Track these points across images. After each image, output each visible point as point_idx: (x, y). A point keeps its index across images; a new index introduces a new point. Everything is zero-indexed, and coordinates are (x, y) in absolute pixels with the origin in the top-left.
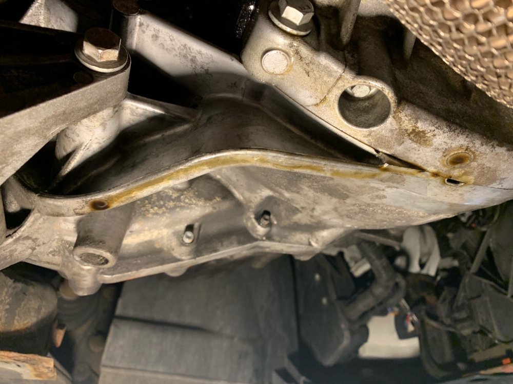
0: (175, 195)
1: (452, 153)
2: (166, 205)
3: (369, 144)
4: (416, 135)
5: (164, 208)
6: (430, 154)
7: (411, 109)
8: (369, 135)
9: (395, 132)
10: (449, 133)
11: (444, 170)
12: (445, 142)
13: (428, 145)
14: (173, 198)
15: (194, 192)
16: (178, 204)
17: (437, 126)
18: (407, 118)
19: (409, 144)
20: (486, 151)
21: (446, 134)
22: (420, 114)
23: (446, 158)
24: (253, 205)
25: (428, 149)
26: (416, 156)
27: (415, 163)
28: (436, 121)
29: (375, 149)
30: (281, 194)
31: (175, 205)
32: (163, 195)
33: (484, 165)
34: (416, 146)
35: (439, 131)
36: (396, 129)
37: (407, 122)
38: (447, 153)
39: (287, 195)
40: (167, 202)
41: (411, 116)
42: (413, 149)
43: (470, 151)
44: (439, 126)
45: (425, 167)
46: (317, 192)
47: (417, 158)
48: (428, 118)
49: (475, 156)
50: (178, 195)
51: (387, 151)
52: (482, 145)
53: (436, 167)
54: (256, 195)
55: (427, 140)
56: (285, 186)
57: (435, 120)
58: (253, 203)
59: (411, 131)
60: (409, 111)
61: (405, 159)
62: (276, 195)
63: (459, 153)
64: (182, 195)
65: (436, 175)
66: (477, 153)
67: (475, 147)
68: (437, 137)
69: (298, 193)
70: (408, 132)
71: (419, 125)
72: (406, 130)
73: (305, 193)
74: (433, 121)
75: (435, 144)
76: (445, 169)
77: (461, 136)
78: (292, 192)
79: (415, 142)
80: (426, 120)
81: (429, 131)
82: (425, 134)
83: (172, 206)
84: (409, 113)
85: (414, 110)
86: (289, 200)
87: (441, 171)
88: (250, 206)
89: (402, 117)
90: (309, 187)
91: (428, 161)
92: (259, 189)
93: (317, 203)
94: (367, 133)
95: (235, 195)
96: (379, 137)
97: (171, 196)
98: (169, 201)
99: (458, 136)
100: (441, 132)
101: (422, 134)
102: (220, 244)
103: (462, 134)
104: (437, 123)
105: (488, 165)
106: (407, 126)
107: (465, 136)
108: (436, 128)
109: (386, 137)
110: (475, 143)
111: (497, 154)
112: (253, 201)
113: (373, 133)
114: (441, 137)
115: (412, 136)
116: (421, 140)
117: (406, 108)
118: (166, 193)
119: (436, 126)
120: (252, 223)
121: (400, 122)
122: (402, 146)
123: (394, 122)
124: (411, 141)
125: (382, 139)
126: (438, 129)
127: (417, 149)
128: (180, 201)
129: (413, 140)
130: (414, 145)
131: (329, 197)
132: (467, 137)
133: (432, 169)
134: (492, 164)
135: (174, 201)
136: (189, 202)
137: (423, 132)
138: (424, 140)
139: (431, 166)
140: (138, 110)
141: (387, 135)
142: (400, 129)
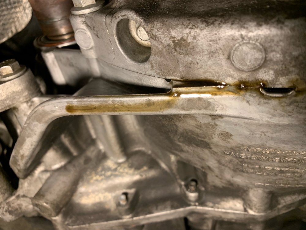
2: (106, 174)
3: (158, 76)
4: (180, 46)
6: (211, 62)
7: (160, 22)
8: (153, 66)
9: (164, 53)
10: (207, 28)
12: (211, 41)
13: (199, 52)
15: (129, 164)
16: (114, 173)
18: (160, 33)
19: (183, 59)
21: (205, 30)
25: (205, 58)
26: (201, 71)
28: (188, 22)
29: (165, 79)
35: (196, 30)
36: (163, 49)
37: (162, 36)
41: (162, 28)
42: (191, 64)
44: (193, 25)
48: (178, 22)
55: (193, 47)
57: (186, 22)
59: (173, 44)
68: (198, 37)
70: (172, 47)
72: (169, 45)
75: (205, 48)
79: (186, 55)
80: (177, 25)
81: (186, 36)
82: (186, 41)
84: (159, 27)
89: (157, 34)
100: (198, 31)
101: (183, 42)
103: (225, 23)
104: (190, 23)
106: (166, 40)
108: (191, 28)
114: (202, 36)
115: (178, 49)
116: (189, 50)
119: (189, 27)
121: (159, 40)
122: (181, 65)
124: (182, 56)
126: (193, 28)
128: (116, 171)
129: (183, 53)
130: (189, 59)
135: (111, 171)
136: (122, 171)
137: (182, 39)
138: (191, 49)
139: (226, 76)
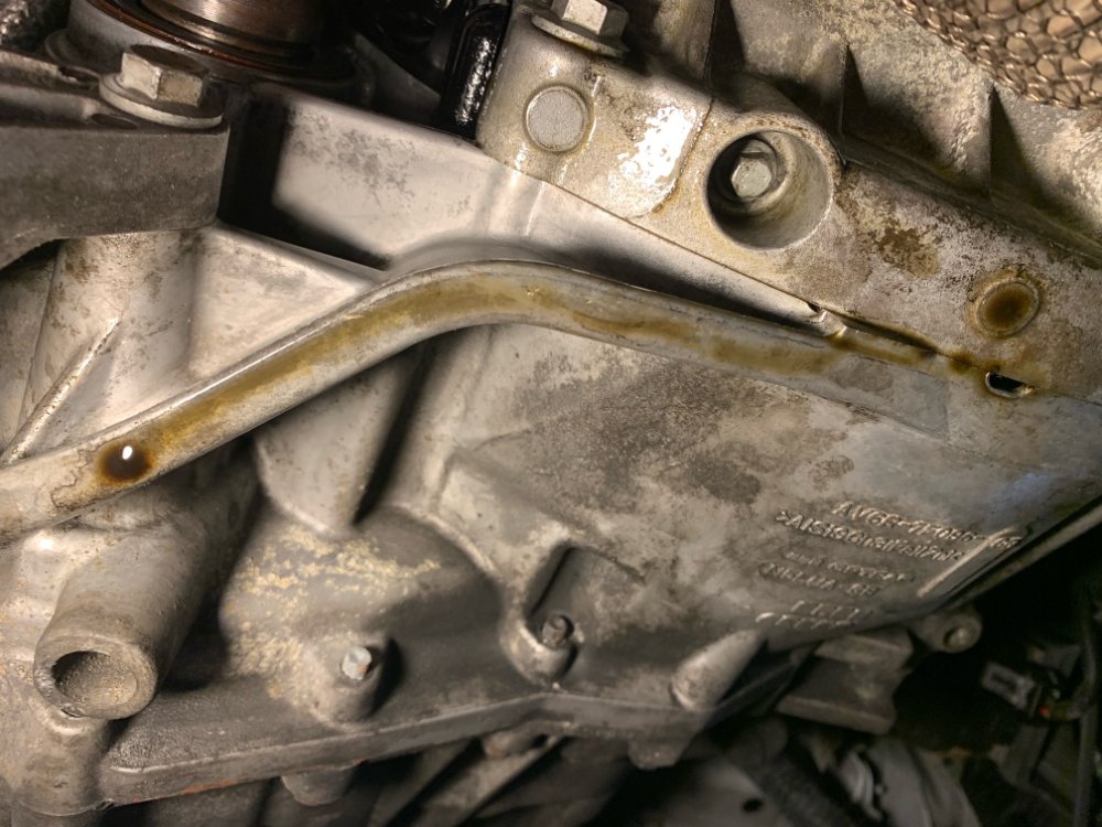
0: (323, 550)
1: (988, 289)
2: (300, 570)
3: (792, 291)
4: (896, 246)
5: (293, 577)
6: (937, 298)
7: (874, 180)
8: (790, 264)
9: (848, 245)
10: (969, 231)
11: (977, 344)
12: (966, 257)
13: (929, 270)
14: (318, 556)
15: (372, 547)
16: (329, 570)
17: (939, 214)
18: (868, 201)
19: (884, 273)
20: (1063, 276)
21: (965, 233)
22: (897, 190)
23: (977, 303)
24: (521, 583)
25: (932, 285)
26: (907, 308)
27: (909, 331)
28: (935, 205)
29: (808, 303)
30: (590, 529)
31: (322, 572)
32: (293, 549)
33: (1067, 322)
34: (901, 278)
35: (949, 226)
36: (849, 237)
37: (870, 210)
38: (975, 290)
39: (605, 526)
40: (302, 566)
41: (877, 194)
42: (895, 287)
43: (1029, 277)
44: (944, 215)
45: (932, 341)
46: (680, 492)
47: (912, 314)
48: (915, 198)
49: (1042, 293)
50: (331, 550)
51: (838, 303)
52: (1052, 262)
53: (959, 338)
54: (526, 549)
55: (924, 256)
56: (598, 497)
57: (931, 203)
58: (521, 575)
59: (883, 234)
60: (869, 183)
61: (881, 322)
62: (578, 537)
63: (1004, 285)
64: (341, 551)
65: (961, 363)
66: (1046, 283)
67: (1037, 265)
68: (946, 242)
69: (632, 509)
70: (878, 239)
71: (899, 214)
72: (872, 234)
73: (650, 503)
74: (928, 204)
75: (944, 267)
76: (980, 342)
77: (998, 238)
78: (619, 510)
79: (898, 266)
80: (913, 202)
81: (924, 229)
82: (917, 238)
83: (313, 575)
84: (871, 188)
85: (881, 183)
86: (610, 544)
87: (971, 349)
88: (514, 588)
89: (858, 200)
90: (660, 477)
91: (936, 322)
92: (535, 527)
93: (683, 537)
94: (784, 261)
95: (475, 561)
96: (813, 266)
97: (313, 552)
98: (307, 563)
99: (992, 238)
100: (952, 230)
101: (909, 239)
102: (441, 697)
103: (1000, 234)
104: (938, 208)
105: (1077, 322)
106: (872, 221)
107: (1007, 240)
108: (939, 219)
109: (829, 262)
110: (1033, 257)
111: (1089, 285)
112: (521, 571)
113: (798, 256)
114: (954, 241)
115: (888, 248)
116: (912, 258)
117: (863, 178)
118: (299, 546)
120: (523, 642)
121: (855, 215)
122: (870, 283)
123: (841, 217)
124: (887, 265)
125: (821, 269)
126: (944, 222)
127: (906, 285)
128: (335, 564)
129: (893, 262)
130: (898, 277)
131: (713, 500)
132: (1012, 241)
133: (949, 346)
134: (1084, 322)
135: (319, 562)
136: (358, 567)
137: (912, 232)
138: (918, 258)
139: (946, 335)
140: (241, 257)
141: (832, 257)
142: (858, 233)
